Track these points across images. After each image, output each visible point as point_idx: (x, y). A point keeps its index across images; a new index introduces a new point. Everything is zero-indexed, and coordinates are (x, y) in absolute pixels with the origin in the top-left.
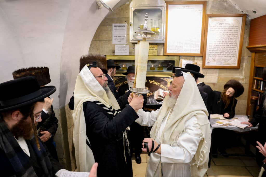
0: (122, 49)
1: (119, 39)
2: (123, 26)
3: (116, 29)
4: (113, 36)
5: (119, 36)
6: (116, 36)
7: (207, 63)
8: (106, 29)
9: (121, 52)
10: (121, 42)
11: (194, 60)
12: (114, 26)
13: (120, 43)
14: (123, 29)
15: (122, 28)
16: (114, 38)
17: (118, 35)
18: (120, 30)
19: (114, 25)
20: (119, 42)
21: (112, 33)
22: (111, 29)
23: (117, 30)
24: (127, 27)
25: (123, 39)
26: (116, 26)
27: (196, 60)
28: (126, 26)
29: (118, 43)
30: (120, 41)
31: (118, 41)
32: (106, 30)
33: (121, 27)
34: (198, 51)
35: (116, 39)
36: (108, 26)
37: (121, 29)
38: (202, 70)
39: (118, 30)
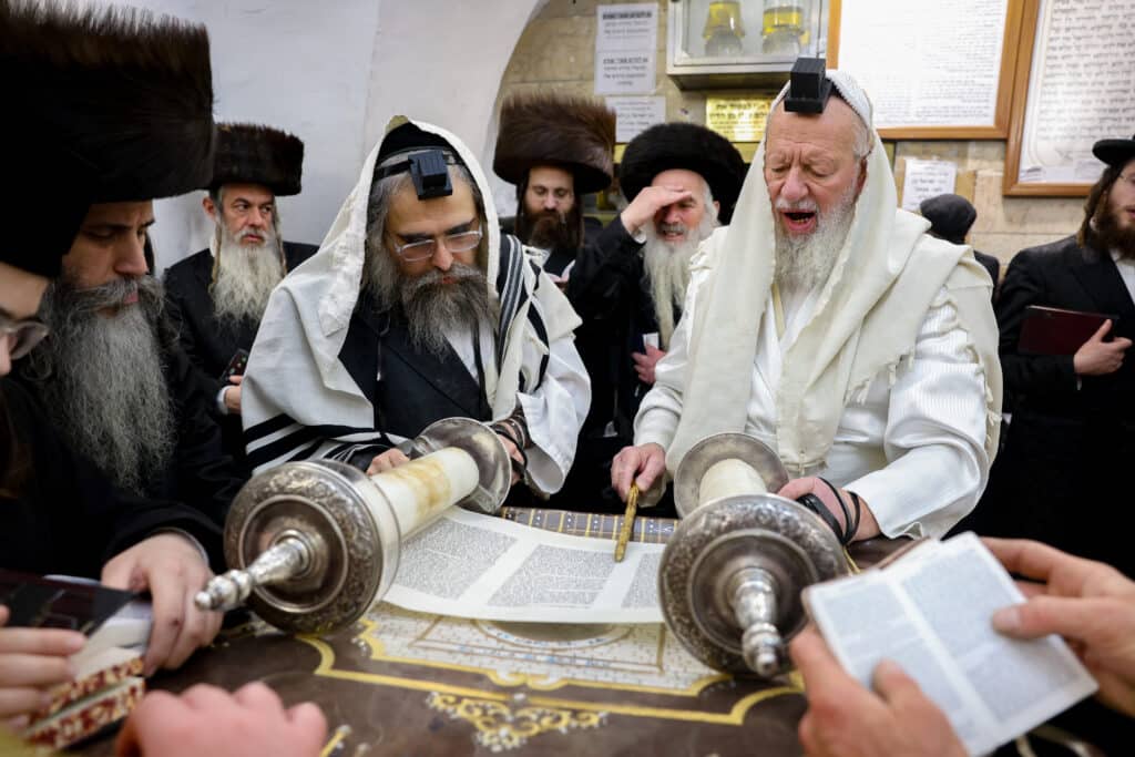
0: (635, 116)
1: (625, 72)
2: (639, 15)
3: (610, 28)
4: (601, 57)
5: (623, 61)
6: (612, 61)
7: (1029, 171)
8: (570, 31)
9: (630, 127)
10: (630, 83)
11: (962, 157)
12: (605, 17)
13: (628, 89)
14: (642, 27)
15: (638, 23)
16: (600, 70)
17: (622, 56)
18: (629, 31)
19: (602, 10)
20: (624, 83)
21: (593, 47)
22: (590, 31)
23: (614, 31)
24: (660, 16)
25: (640, 72)
26: (612, 16)
27: (976, 158)
28: (655, 13)
29: (621, 89)
30: (626, 79)
31: (621, 79)
32: (572, 35)
33: (632, 20)
34: (986, 116)
35: (611, 72)
36: (576, 18)
37: (634, 27)
38: (1004, 203)
39: (619, 31)
